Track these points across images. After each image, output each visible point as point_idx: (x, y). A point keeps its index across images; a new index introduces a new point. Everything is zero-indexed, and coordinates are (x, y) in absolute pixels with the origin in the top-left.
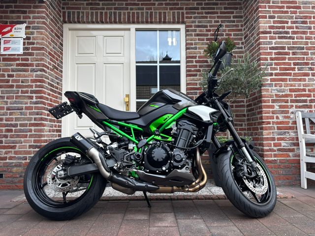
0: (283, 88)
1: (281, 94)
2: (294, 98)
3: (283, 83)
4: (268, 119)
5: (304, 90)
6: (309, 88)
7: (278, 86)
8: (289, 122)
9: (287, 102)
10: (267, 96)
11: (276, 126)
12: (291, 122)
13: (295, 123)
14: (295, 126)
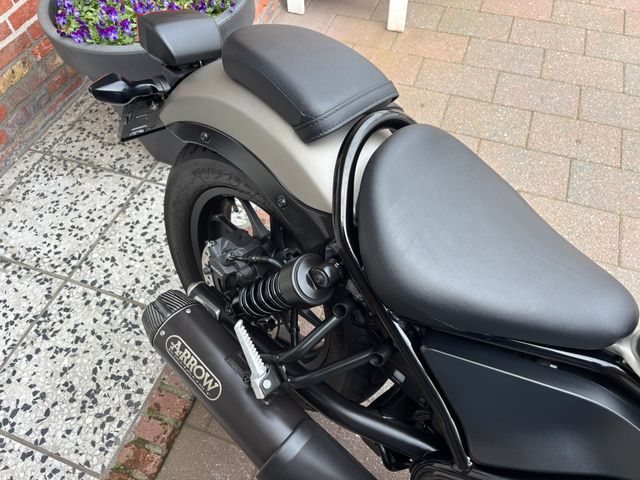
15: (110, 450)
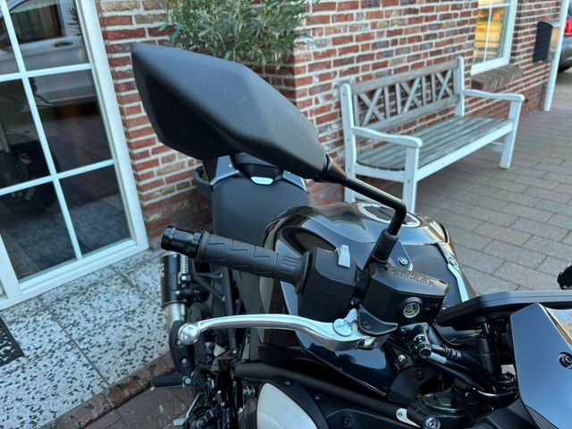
0: (324, 37)
1: (321, 50)
2: (338, 57)
3: (323, 26)
4: (304, 107)
5: (350, 39)
6: (358, 33)
7: (317, 33)
8: (331, 105)
9: (329, 67)
10: (301, 58)
11: (314, 118)
12: (334, 105)
13: (338, 105)
14: (338, 110)
15: (122, 376)
